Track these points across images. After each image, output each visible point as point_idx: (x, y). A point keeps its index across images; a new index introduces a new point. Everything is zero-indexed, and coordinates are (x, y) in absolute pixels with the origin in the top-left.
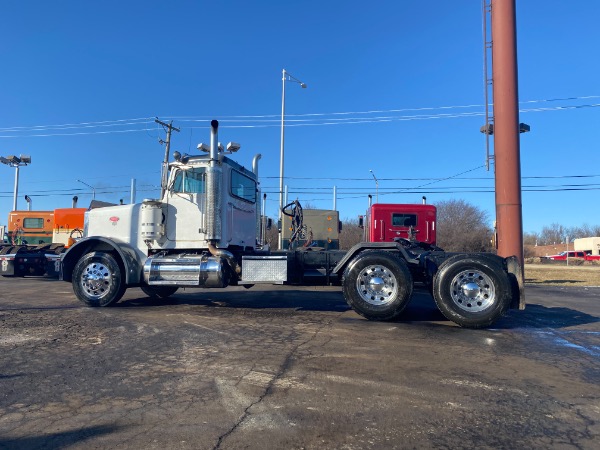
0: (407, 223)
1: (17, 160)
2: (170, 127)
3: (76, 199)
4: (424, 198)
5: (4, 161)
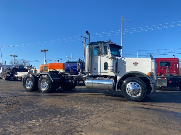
0: (166, 65)
1: (45, 51)
2: (86, 38)
3: (58, 61)
4: (173, 55)
5: (42, 51)
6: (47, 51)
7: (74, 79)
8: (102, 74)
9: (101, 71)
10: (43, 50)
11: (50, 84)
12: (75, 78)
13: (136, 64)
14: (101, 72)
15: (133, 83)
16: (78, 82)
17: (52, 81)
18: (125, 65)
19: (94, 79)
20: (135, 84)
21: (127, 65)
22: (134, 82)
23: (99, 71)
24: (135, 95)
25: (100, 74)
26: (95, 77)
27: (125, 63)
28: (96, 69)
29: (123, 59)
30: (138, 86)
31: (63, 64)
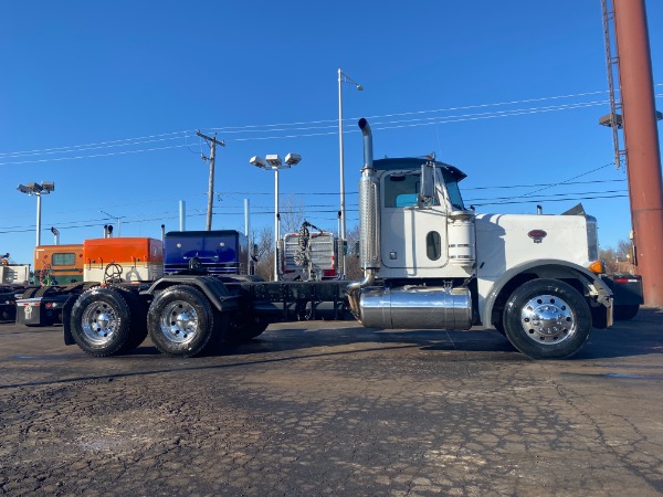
1: (38, 188)
2: (214, 141)
5: (23, 189)
6: (50, 188)
7: (296, 295)
8: (421, 274)
9: (418, 264)
10: (29, 183)
11: (208, 321)
12: (298, 292)
13: (538, 235)
14: (415, 268)
15: (544, 298)
16: (313, 306)
17: (219, 308)
18: (503, 241)
19: (394, 291)
20: (552, 301)
21: (508, 239)
22: (550, 297)
23: (409, 263)
24: (555, 338)
25: (415, 274)
26: (397, 283)
27: (502, 231)
28: (398, 254)
29: (493, 220)
30: (564, 308)
31: (149, 240)
